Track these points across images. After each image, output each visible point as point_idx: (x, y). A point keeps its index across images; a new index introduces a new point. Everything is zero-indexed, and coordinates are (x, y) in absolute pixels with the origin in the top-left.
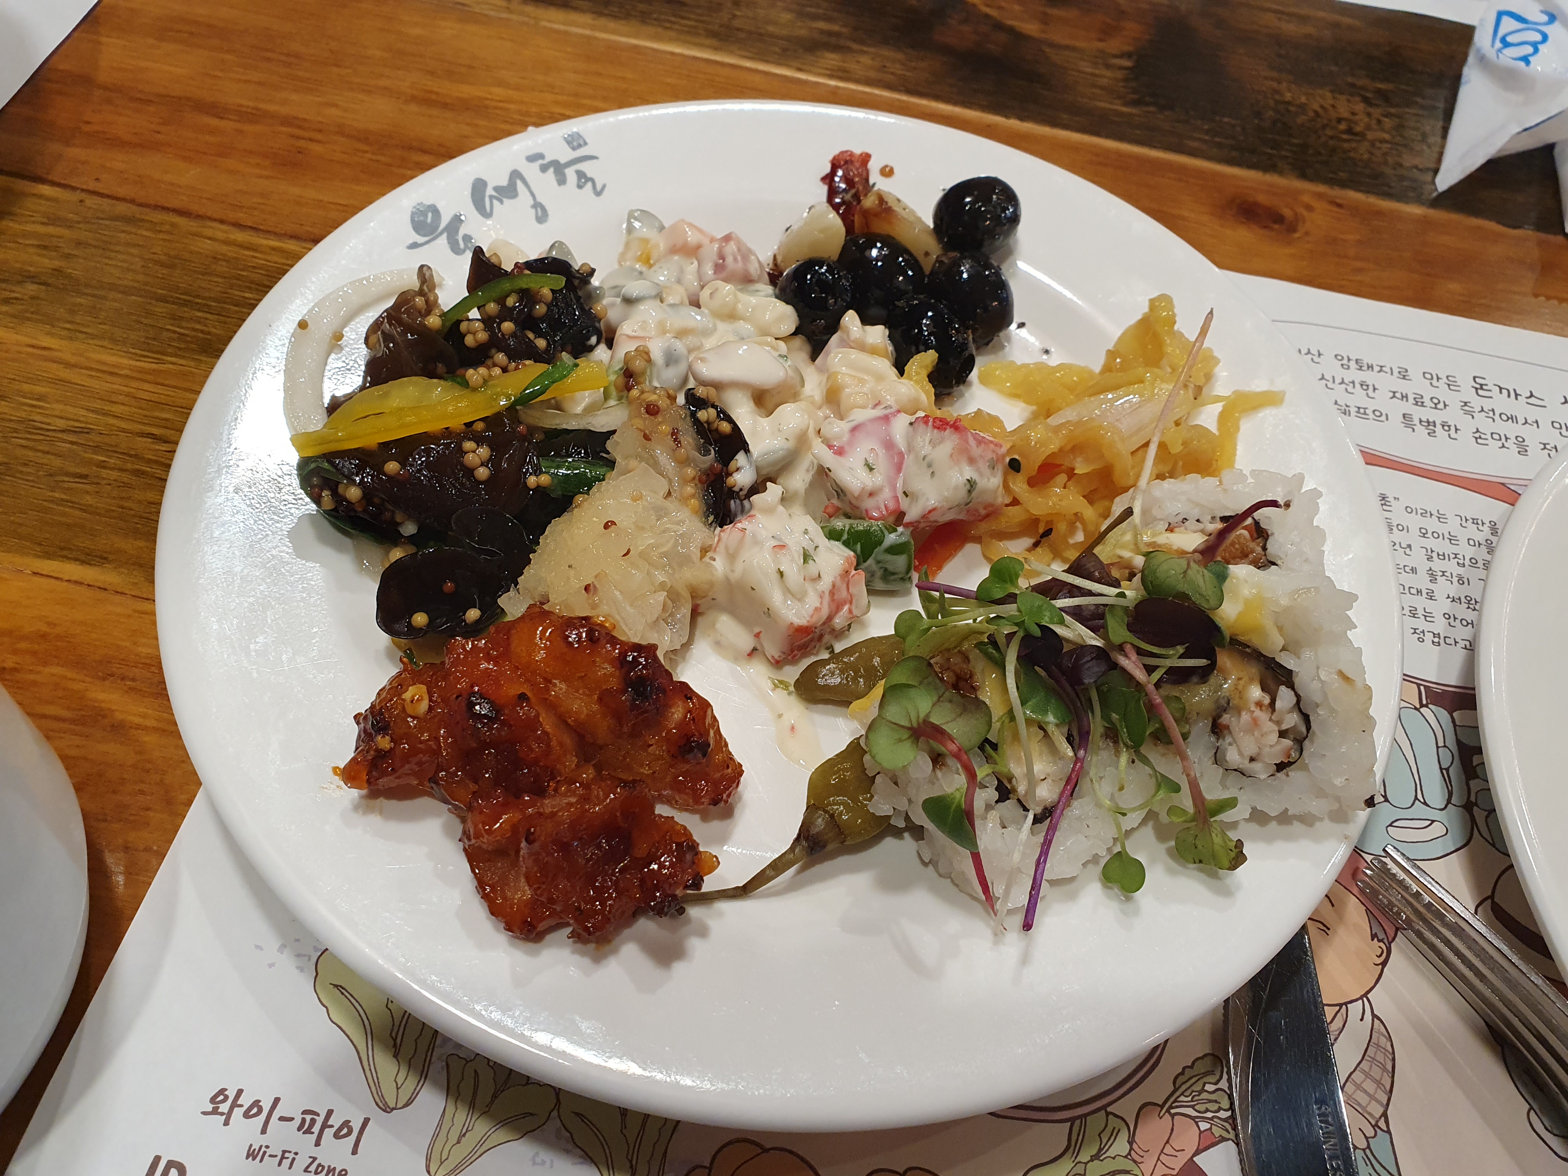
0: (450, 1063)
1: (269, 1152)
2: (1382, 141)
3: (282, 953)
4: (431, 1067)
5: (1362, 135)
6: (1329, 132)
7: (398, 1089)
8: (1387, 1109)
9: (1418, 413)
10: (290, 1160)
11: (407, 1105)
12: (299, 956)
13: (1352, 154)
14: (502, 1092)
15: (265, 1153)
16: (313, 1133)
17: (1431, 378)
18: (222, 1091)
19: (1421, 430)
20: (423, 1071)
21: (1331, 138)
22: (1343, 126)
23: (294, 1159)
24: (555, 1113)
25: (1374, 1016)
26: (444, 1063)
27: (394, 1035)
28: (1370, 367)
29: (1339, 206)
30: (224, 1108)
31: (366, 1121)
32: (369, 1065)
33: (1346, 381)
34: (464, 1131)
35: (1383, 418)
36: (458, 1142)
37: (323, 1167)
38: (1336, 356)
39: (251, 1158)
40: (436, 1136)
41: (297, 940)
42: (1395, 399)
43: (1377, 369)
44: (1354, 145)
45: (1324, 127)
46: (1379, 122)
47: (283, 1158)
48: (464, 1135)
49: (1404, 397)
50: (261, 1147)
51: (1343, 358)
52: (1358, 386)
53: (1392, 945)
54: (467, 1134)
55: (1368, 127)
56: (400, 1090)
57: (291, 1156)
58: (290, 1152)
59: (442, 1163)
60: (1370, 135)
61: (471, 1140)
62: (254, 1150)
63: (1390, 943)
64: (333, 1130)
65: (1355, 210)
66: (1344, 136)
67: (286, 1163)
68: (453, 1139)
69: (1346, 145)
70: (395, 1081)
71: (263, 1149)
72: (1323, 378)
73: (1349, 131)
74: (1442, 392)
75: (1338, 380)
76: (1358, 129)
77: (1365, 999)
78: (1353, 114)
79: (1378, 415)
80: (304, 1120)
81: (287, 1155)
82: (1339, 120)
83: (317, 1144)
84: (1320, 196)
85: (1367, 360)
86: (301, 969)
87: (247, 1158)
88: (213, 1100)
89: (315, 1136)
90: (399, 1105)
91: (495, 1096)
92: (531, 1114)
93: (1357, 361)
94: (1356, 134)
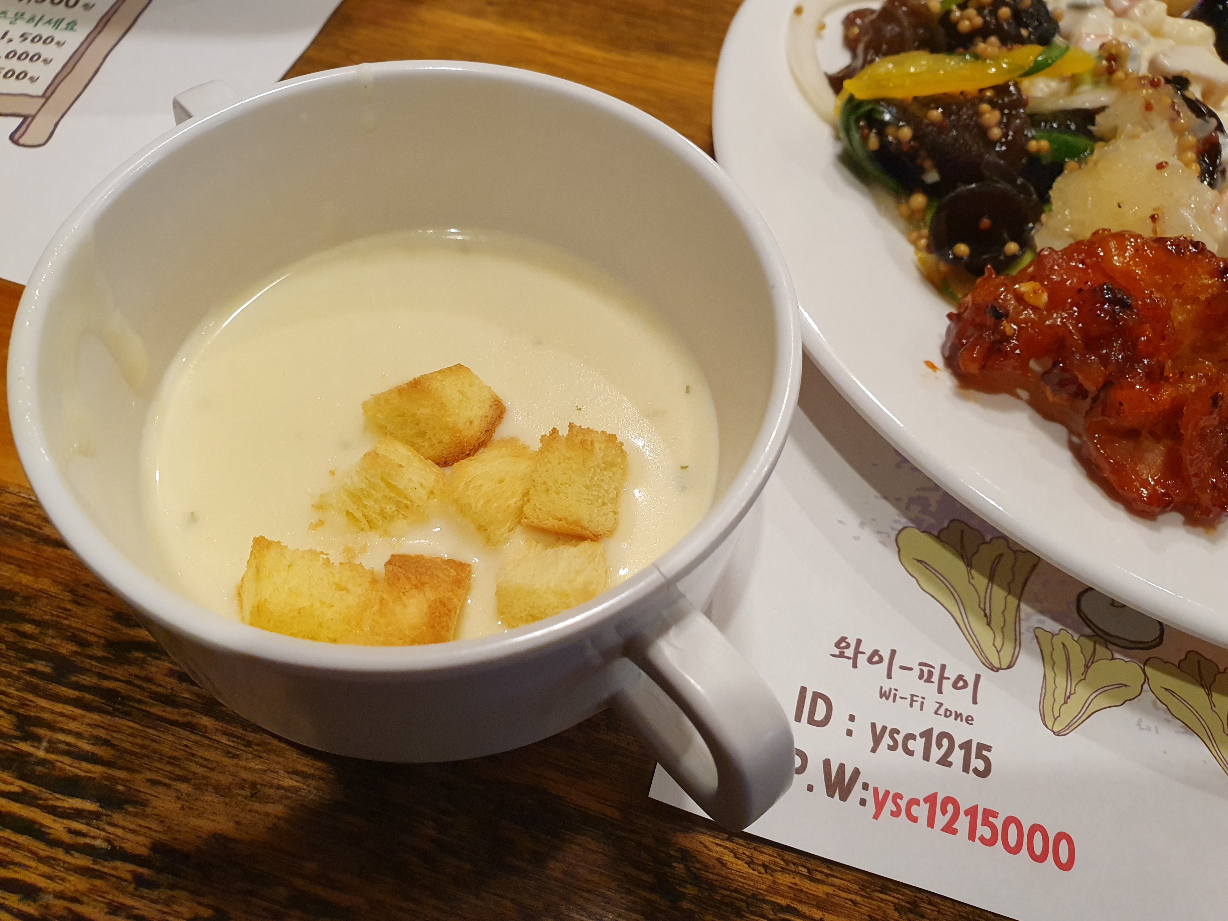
0: (1038, 635)
1: (899, 694)
3: (863, 529)
4: (1022, 637)
7: (998, 652)
10: (919, 704)
11: (1009, 667)
12: (879, 532)
14: (1092, 663)
15: (895, 695)
16: (933, 682)
18: (843, 639)
20: (1016, 639)
23: (922, 703)
24: (1146, 686)
26: (1033, 634)
27: (982, 606)
30: (849, 652)
31: (978, 677)
32: (967, 629)
34: (1068, 694)
36: (1066, 703)
37: (951, 712)
39: (884, 698)
40: (1043, 696)
41: (874, 520)
47: (912, 700)
48: (1069, 697)
50: (890, 689)
54: (1072, 696)
56: (1001, 653)
57: (920, 700)
58: (918, 696)
59: (1056, 719)
61: (1076, 702)
62: (885, 691)
64: (951, 681)
67: (917, 705)
68: (1060, 700)
70: (994, 645)
71: (893, 692)
80: (922, 671)
81: (915, 698)
83: (940, 691)
86: (884, 544)
87: (881, 697)
88: (837, 645)
89: (936, 685)
90: (1005, 665)
91: (1087, 667)
92: (1126, 686)
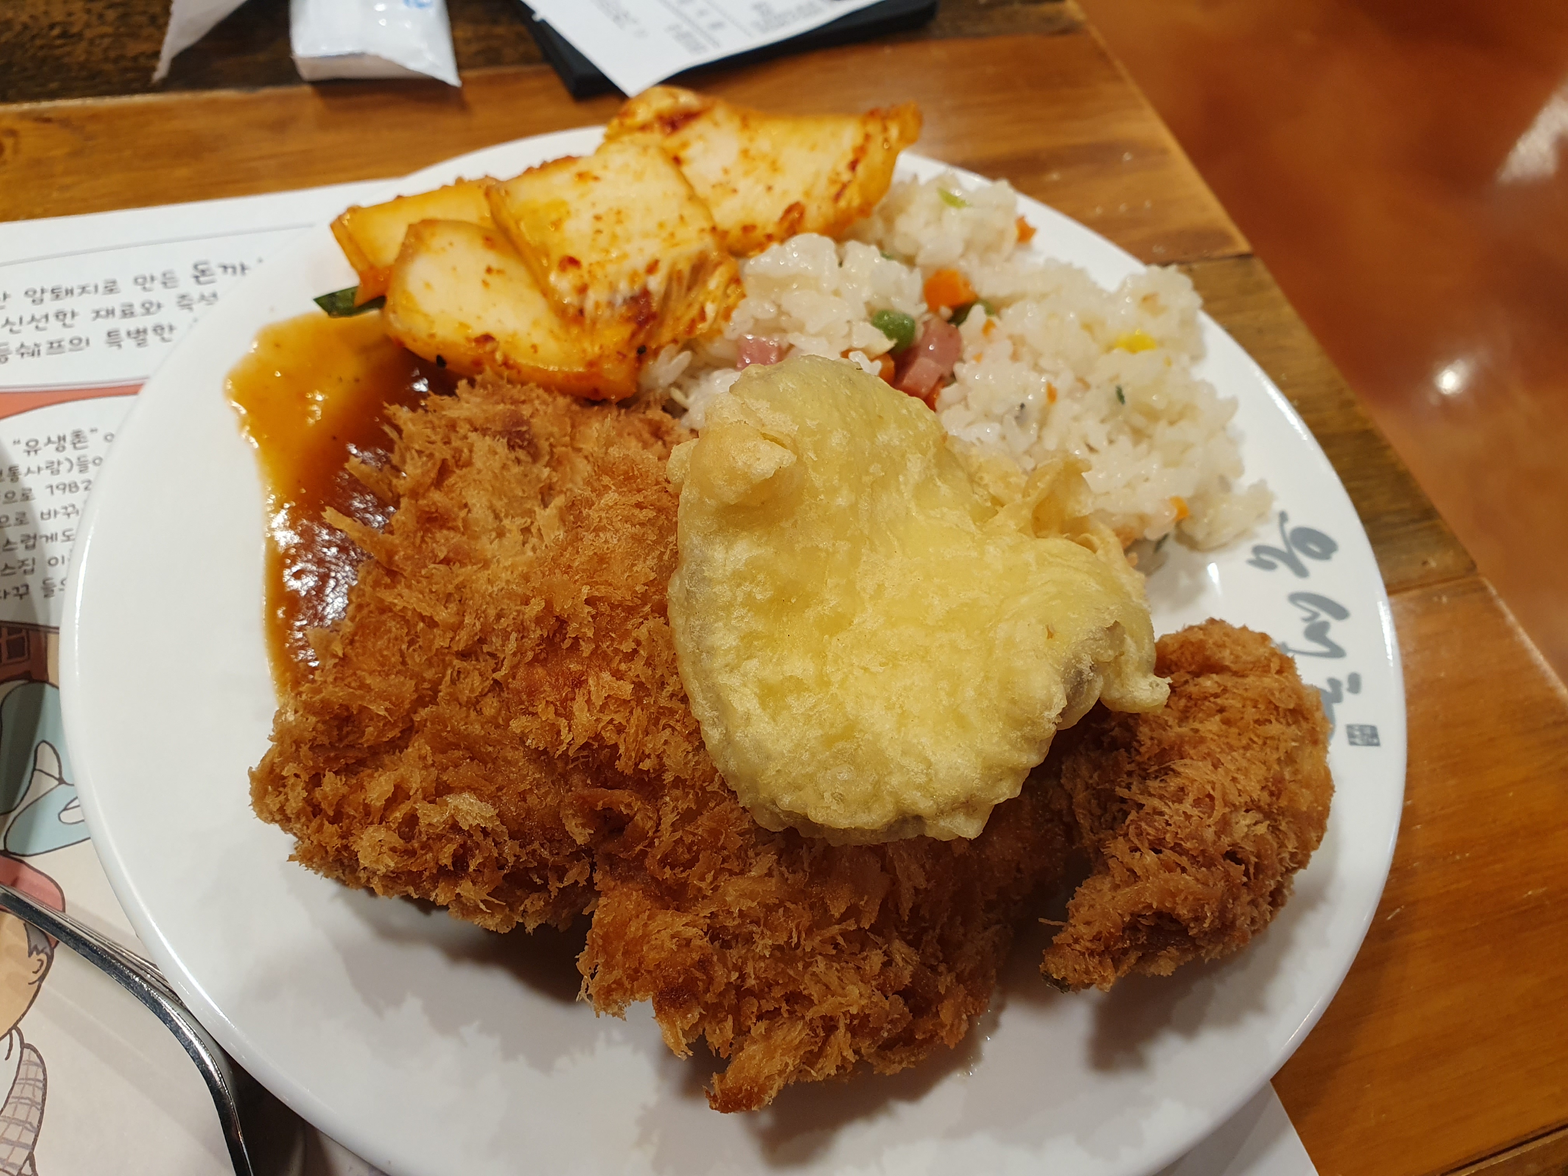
2: (103, 36)
5: (80, 36)
6: (38, 42)
8: (33, 1149)
9: (124, 325)
13: (66, 60)
17: (142, 281)
19: (129, 344)
21: (42, 47)
22: (56, 32)
25: (23, 1046)
28: (70, 292)
29: (48, 120)
33: (37, 317)
35: (84, 344)
38: (26, 293)
42: (99, 320)
43: (77, 291)
44: (67, 49)
45: (34, 37)
46: (101, 16)
49: (110, 313)
51: (35, 292)
52: (52, 318)
53: (56, 950)
55: (88, 25)
60: (89, 34)
63: (52, 950)
65: (65, 121)
66: (59, 42)
69: (58, 52)
72: (7, 322)
73: (64, 35)
74: (158, 293)
75: (27, 318)
76: (75, 30)
77: (14, 1032)
78: (70, 14)
79: (77, 343)
82: (52, 26)
84: (23, 116)
85: (66, 285)
93: (53, 291)
94: (73, 36)
